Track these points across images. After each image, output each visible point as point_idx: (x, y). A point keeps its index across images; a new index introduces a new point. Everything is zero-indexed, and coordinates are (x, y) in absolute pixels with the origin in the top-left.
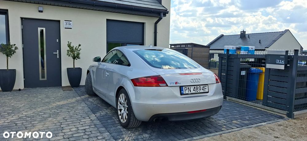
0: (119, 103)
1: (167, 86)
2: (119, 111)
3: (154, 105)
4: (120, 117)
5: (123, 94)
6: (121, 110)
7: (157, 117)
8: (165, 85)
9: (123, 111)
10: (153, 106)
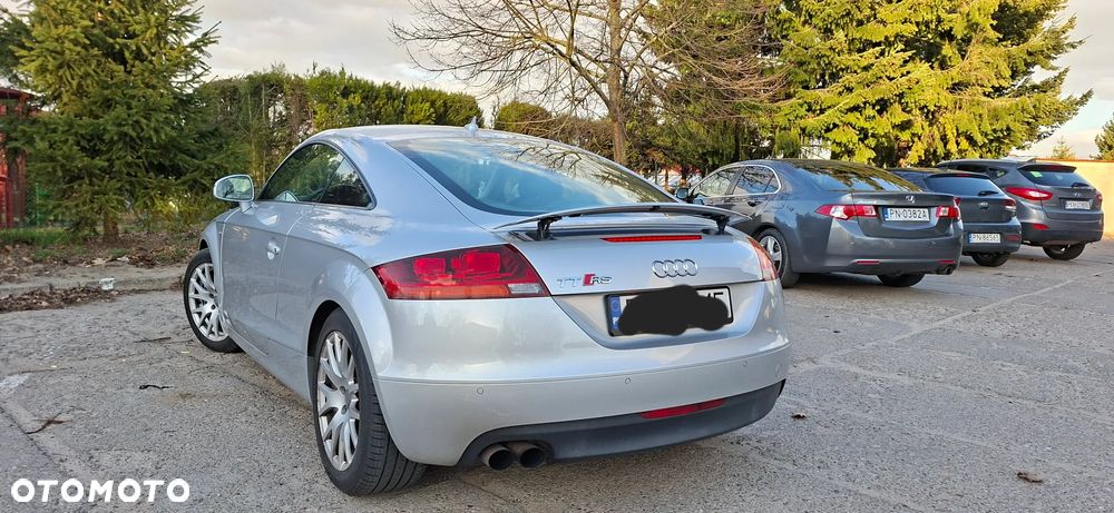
0: (321, 382)
1: (545, 292)
2: (323, 420)
3: (480, 388)
4: (329, 445)
5: (336, 335)
6: (330, 413)
7: (504, 444)
8: (535, 288)
9: (338, 417)
10: (480, 391)
